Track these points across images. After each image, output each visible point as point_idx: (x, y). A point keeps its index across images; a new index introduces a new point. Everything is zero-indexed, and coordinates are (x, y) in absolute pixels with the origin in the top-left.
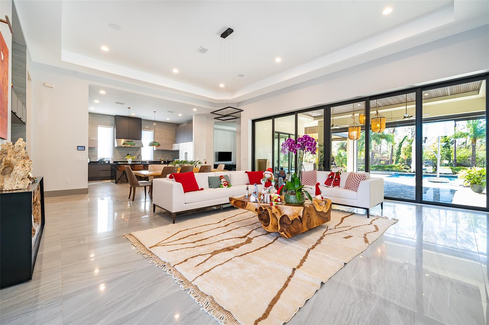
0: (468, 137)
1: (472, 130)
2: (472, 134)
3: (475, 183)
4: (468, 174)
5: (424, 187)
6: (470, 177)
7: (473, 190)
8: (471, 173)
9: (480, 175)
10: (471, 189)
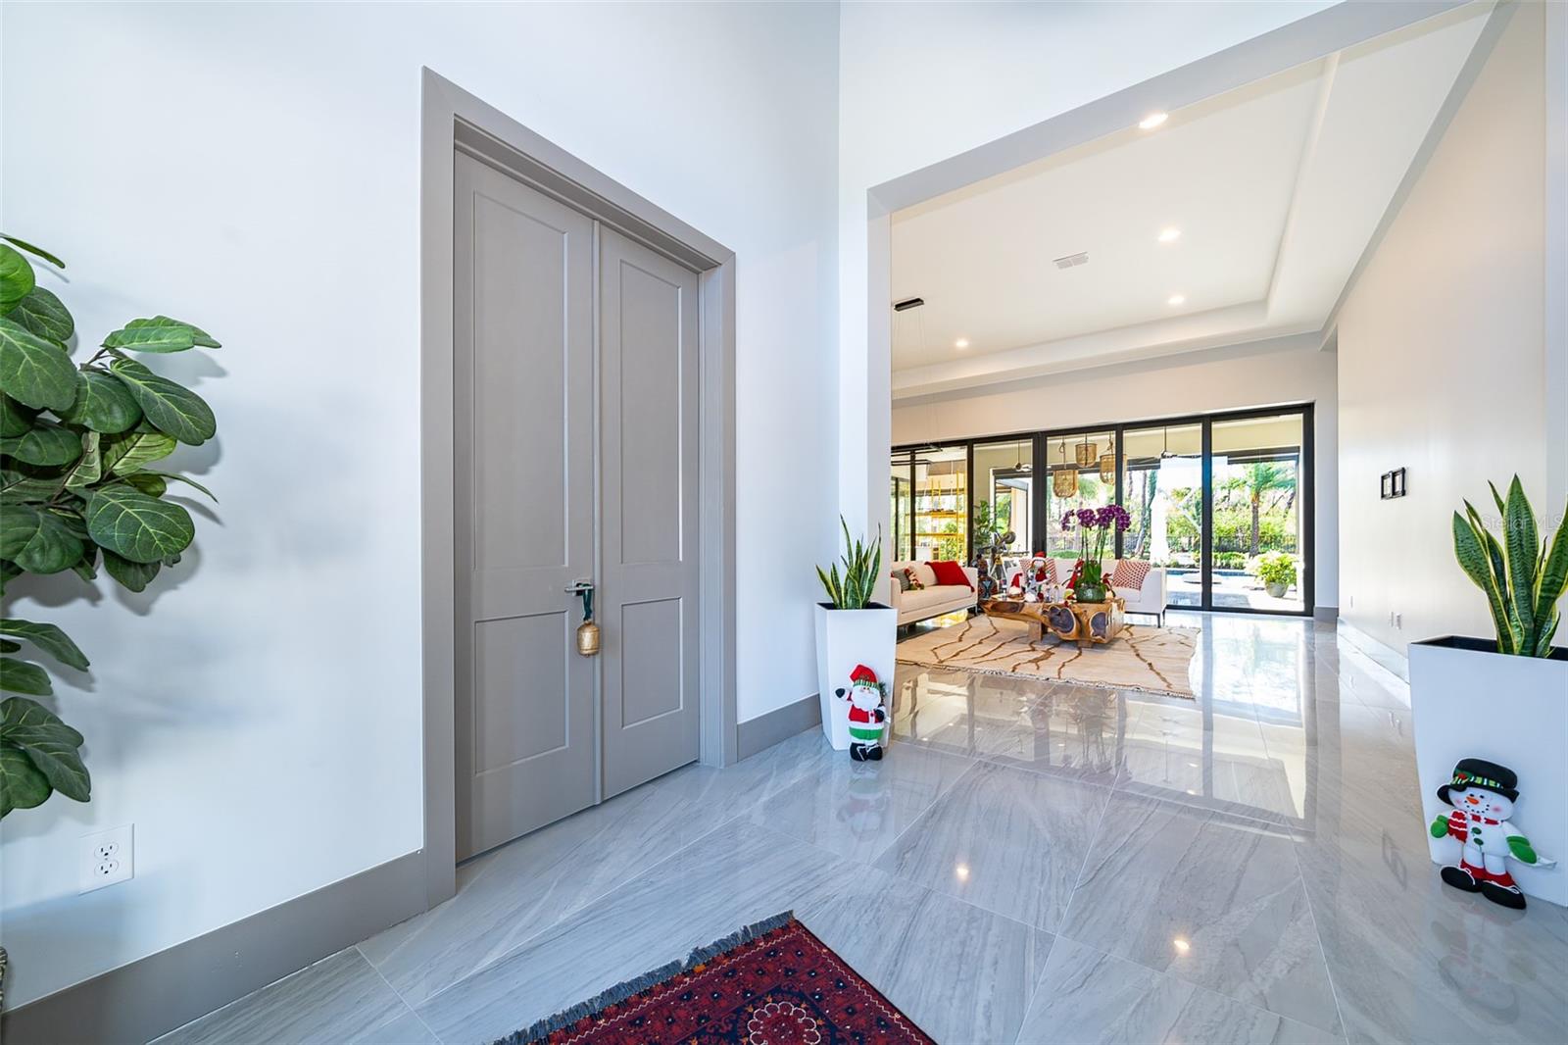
0: (1247, 488)
1: (1253, 474)
2: (1251, 481)
3: (1274, 581)
4: (1262, 564)
5: (1216, 594)
6: (1265, 569)
7: (1270, 594)
8: (1266, 561)
9: (1281, 565)
10: (1267, 594)
